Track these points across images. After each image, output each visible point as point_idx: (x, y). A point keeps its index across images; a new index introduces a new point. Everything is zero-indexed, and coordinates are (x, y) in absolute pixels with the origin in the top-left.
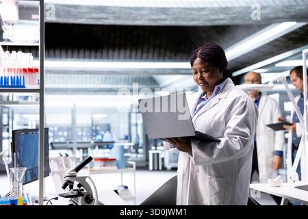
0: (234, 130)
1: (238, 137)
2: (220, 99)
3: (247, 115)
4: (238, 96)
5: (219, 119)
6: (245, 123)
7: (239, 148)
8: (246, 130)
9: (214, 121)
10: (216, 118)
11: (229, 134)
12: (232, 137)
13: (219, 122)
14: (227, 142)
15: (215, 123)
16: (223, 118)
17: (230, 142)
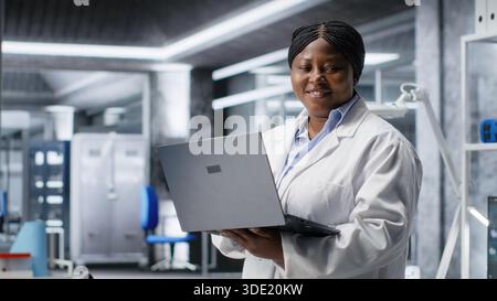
0: (372, 207)
1: (382, 221)
2: (340, 139)
3: (400, 174)
4: (380, 132)
5: (342, 183)
6: (395, 191)
7: (383, 245)
8: (398, 207)
9: (330, 188)
10: (336, 182)
11: (362, 216)
12: (367, 223)
13: (340, 190)
14: (356, 234)
15: (333, 191)
16: (349, 180)
17: (362, 234)
